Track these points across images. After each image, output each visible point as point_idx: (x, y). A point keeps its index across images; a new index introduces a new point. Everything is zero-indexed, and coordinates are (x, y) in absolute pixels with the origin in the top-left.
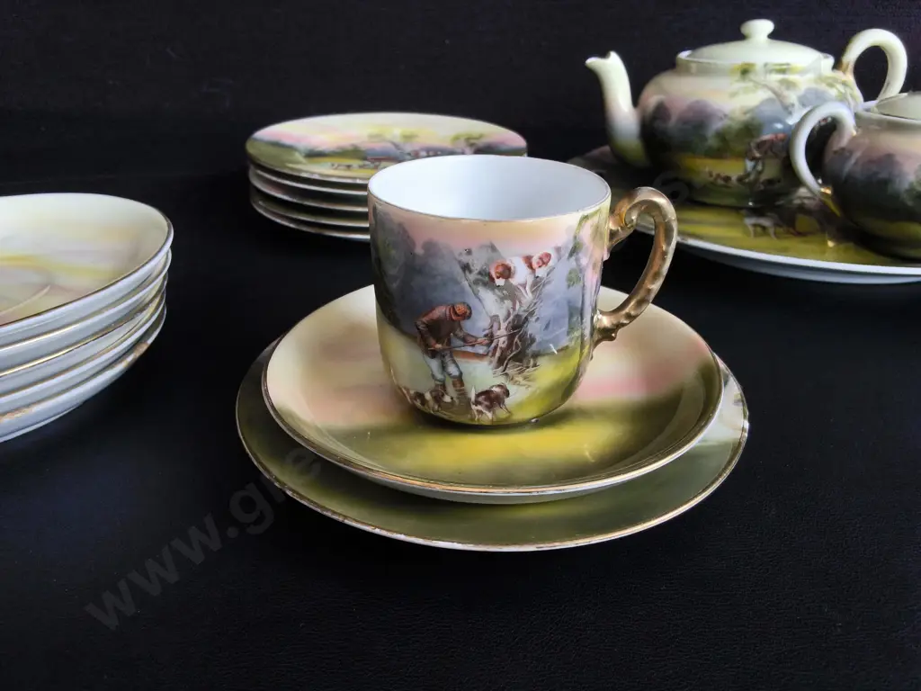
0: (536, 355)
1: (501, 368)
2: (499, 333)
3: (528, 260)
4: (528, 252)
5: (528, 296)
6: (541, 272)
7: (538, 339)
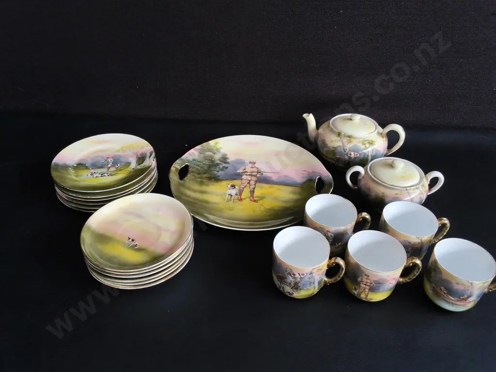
1: (292, 289)
2: (292, 283)
4: (299, 273)
5: (298, 280)
6: (302, 276)
7: (301, 287)
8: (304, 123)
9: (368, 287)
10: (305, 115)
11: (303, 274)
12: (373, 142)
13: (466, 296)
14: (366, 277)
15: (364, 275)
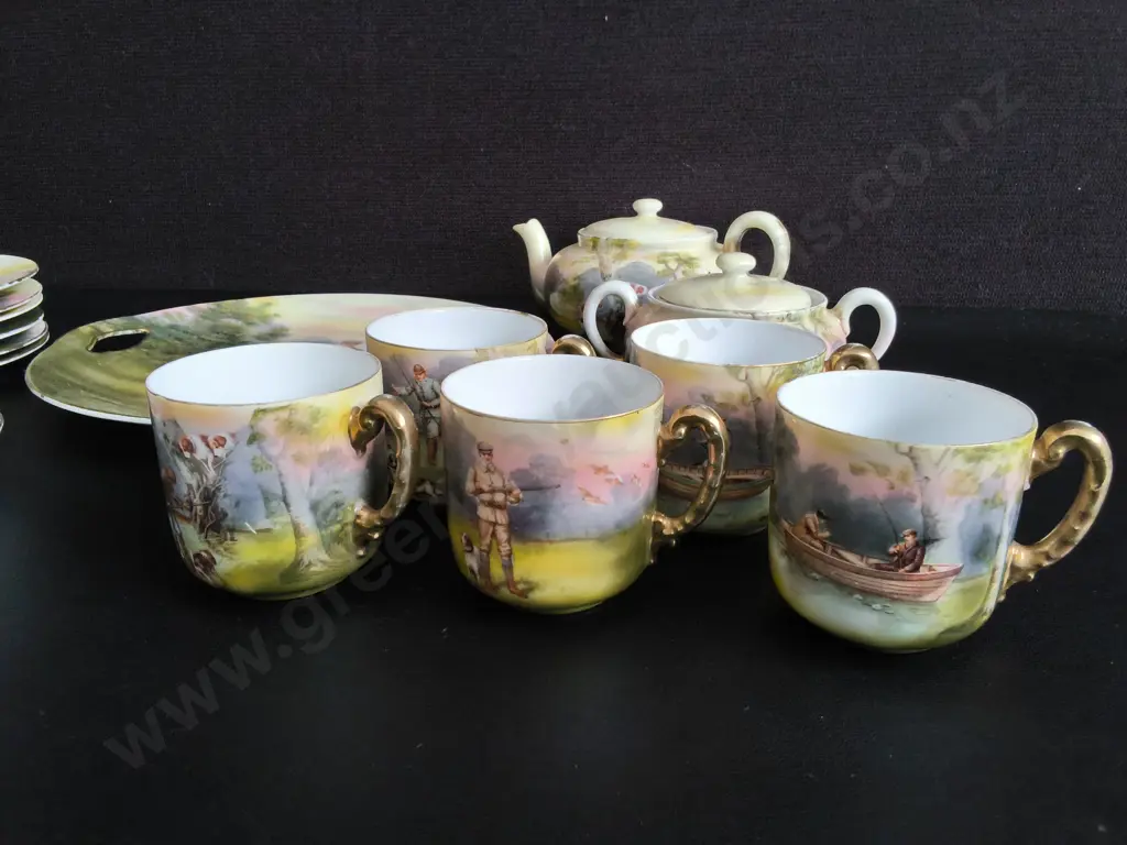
0: (232, 530)
1: (203, 535)
2: (195, 501)
3: (204, 439)
4: (205, 433)
5: (212, 474)
6: (219, 452)
7: (230, 515)
8: (519, 247)
9: (502, 517)
10: (517, 228)
11: (221, 442)
12: (692, 259)
13: (910, 540)
14: (482, 461)
15: (476, 452)
